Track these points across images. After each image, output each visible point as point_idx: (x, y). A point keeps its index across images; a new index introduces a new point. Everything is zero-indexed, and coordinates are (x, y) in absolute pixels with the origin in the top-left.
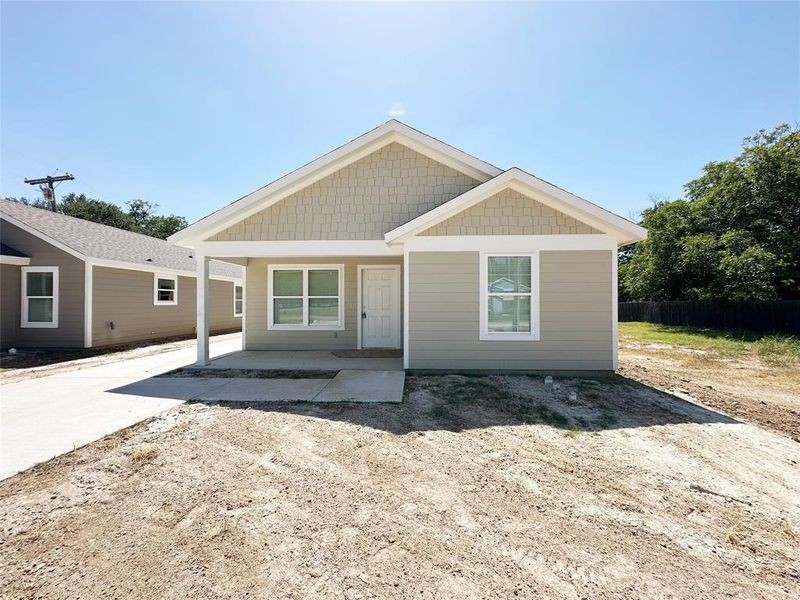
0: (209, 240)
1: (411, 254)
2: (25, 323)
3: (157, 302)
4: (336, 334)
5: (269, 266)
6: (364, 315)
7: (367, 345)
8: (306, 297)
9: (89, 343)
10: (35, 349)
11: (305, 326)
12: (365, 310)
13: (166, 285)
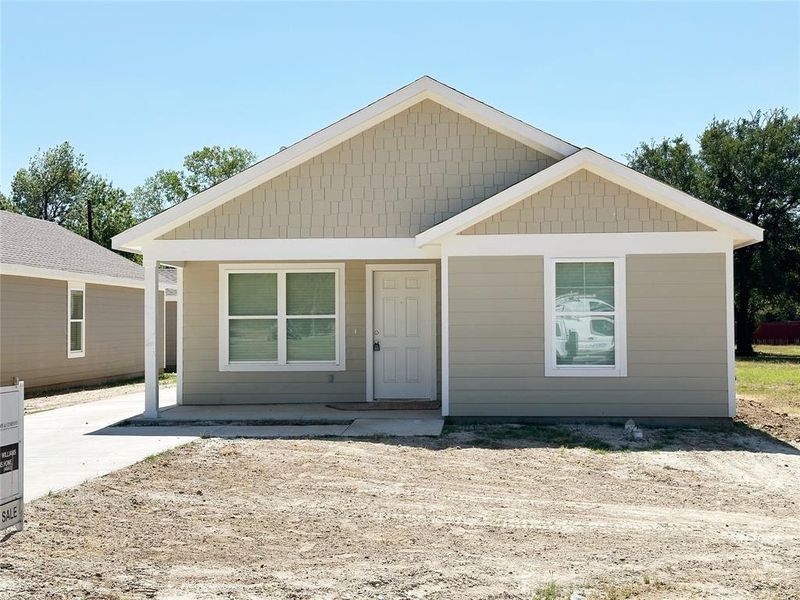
0: (163, 237)
4: (332, 377)
6: (376, 346)
7: (381, 395)
11: (281, 363)
12: (377, 337)
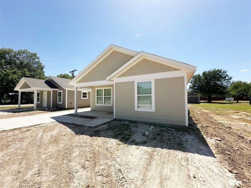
1: (115, 83)
2: (58, 103)
3: (82, 98)
5: (96, 88)
8: (104, 97)
9: (66, 107)
10: (59, 108)
13: (84, 94)
